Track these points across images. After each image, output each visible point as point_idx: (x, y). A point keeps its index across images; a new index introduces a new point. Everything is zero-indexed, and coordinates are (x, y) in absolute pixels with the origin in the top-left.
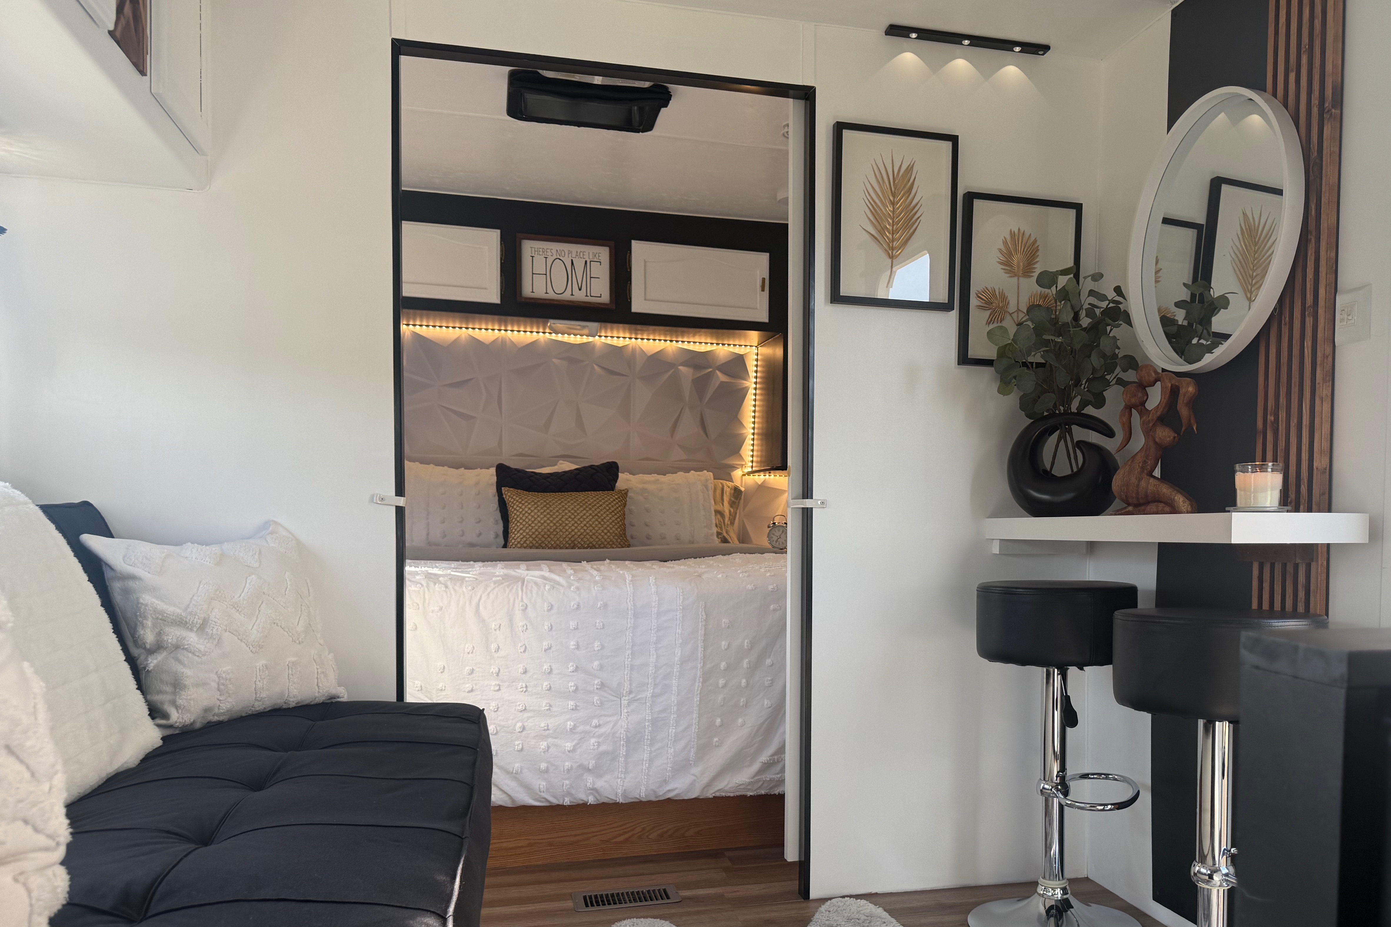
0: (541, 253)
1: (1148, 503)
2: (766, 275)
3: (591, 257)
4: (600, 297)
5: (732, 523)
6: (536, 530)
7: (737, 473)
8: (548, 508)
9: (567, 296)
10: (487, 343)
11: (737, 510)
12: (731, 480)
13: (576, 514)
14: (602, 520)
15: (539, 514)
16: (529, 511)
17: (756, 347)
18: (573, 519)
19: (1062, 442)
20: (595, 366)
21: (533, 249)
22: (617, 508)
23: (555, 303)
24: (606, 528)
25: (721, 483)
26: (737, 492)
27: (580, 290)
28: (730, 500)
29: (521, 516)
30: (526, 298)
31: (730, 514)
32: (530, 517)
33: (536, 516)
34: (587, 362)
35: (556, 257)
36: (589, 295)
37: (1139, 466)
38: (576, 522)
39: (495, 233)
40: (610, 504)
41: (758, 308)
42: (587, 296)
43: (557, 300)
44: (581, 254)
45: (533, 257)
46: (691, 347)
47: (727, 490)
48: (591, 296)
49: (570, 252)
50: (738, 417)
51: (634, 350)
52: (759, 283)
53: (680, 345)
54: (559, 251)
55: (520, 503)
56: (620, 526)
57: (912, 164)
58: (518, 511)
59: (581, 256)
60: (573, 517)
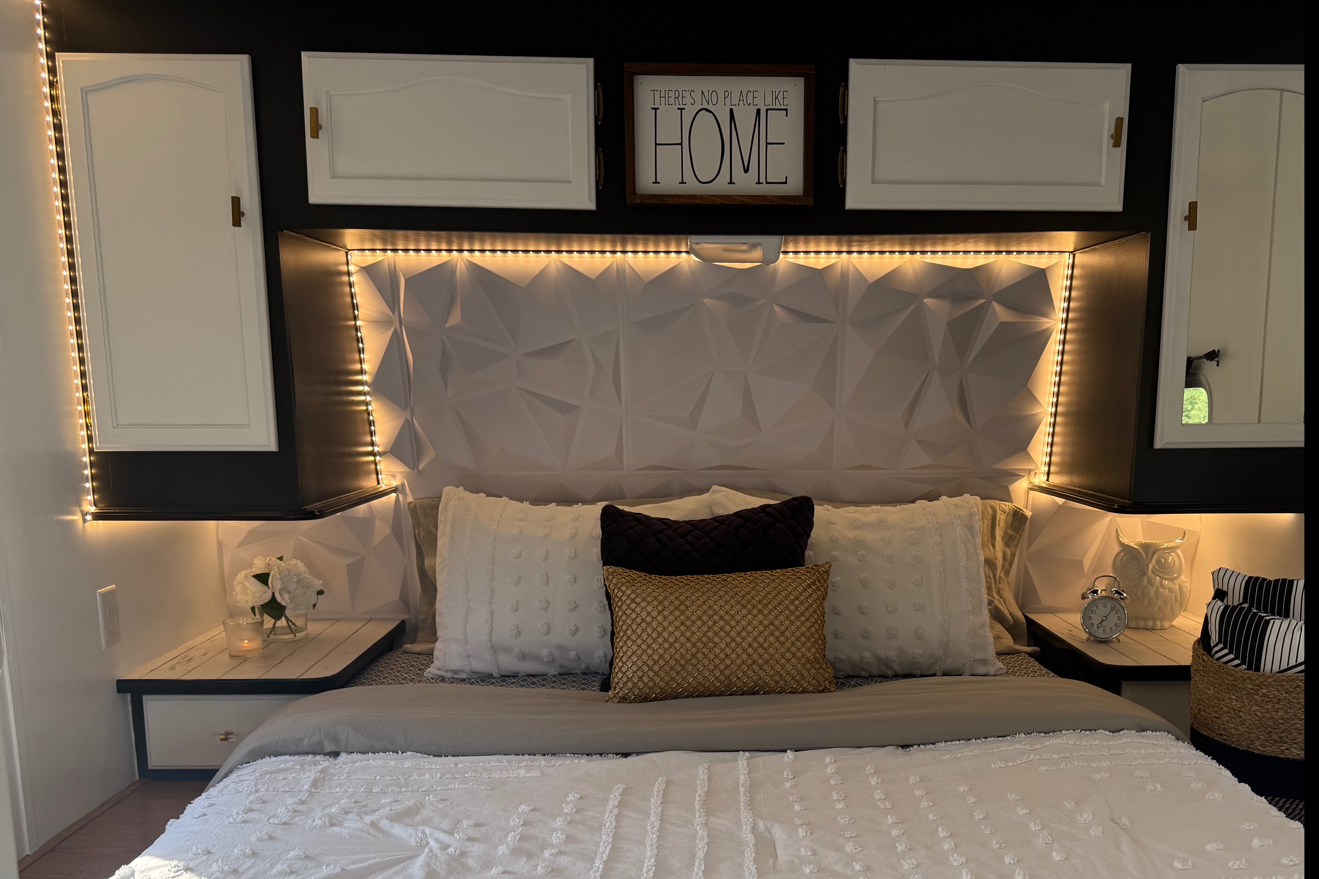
0: (672, 101)
2: (1123, 110)
3: (769, 101)
4: (786, 183)
5: (1007, 573)
6: (661, 657)
7: (1020, 487)
8: (682, 613)
9: (721, 187)
10: (593, 277)
11: (1016, 550)
12: (1007, 497)
13: (733, 623)
14: (782, 633)
15: (665, 624)
16: (649, 619)
17: (1072, 252)
18: (728, 634)
20: (775, 307)
21: (657, 93)
22: (811, 605)
23: (698, 201)
24: (788, 650)
25: (992, 507)
26: (1018, 517)
27: (746, 171)
28: (1006, 533)
29: (634, 627)
30: (643, 196)
31: (1004, 559)
32: (649, 630)
33: (660, 629)
34: (763, 302)
35: (703, 107)
36: (762, 180)
38: (733, 640)
39: (585, 66)
40: (797, 598)
41: (1103, 183)
42: (759, 183)
43: (701, 197)
44: (750, 96)
45: (656, 109)
46: (950, 261)
47: (1001, 518)
48: (767, 183)
49: (728, 94)
50: (1028, 385)
51: (844, 274)
52: (1107, 128)
53: (929, 258)
54: (706, 94)
55: (633, 600)
56: (816, 642)
58: (628, 616)
59: (750, 100)
60: (727, 628)
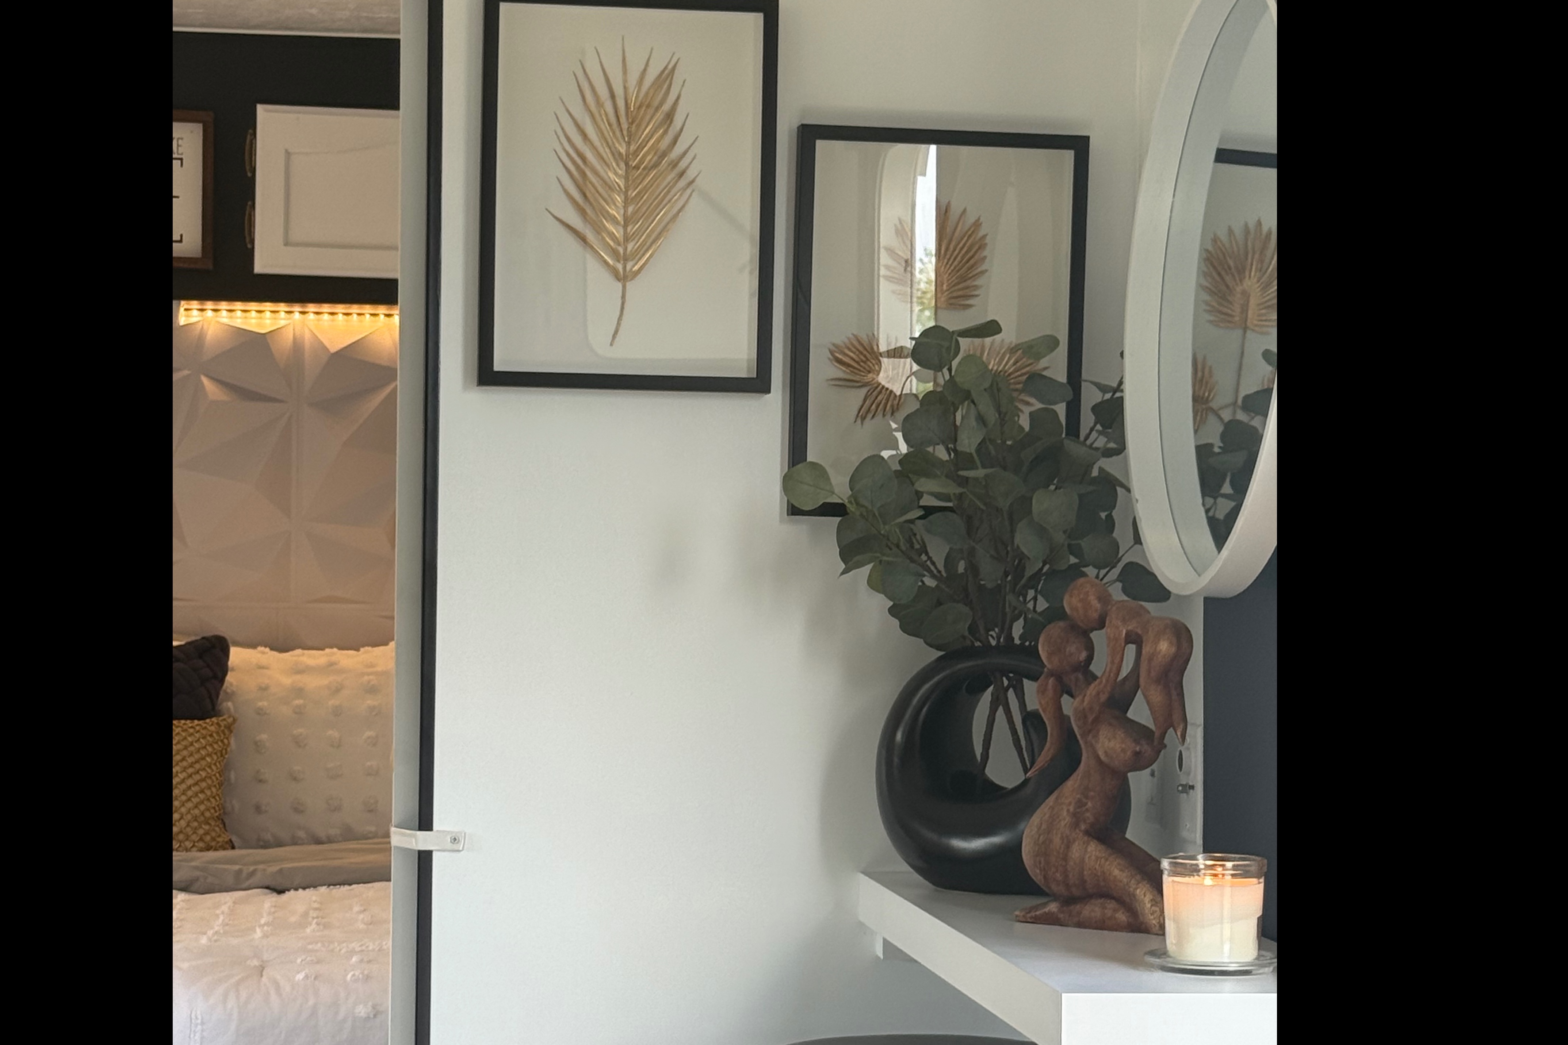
1: (1086, 897)
4: (181, 241)
19: (1000, 711)
20: (205, 381)
37: (1068, 811)
51: (297, 346)
57: (670, 67)
